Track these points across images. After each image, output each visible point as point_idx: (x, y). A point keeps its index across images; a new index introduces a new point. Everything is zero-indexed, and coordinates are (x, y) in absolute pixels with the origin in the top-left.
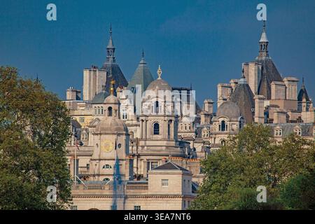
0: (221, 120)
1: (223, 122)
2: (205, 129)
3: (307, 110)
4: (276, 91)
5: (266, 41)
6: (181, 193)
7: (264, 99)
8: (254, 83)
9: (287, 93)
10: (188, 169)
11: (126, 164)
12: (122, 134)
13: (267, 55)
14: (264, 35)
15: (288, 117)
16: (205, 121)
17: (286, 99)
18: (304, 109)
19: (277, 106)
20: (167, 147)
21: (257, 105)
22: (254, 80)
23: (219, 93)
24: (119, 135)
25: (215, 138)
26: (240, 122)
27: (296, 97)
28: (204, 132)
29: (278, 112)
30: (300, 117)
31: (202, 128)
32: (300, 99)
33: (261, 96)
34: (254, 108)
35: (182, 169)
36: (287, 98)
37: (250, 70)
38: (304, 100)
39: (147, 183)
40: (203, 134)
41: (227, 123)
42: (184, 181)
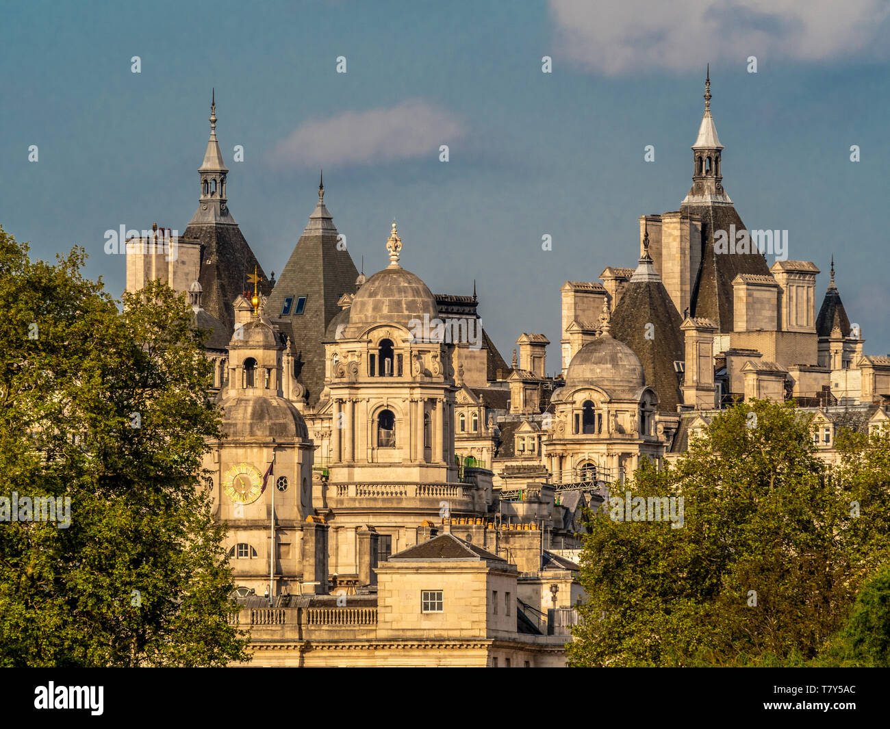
0: (581, 398)
1: (589, 405)
2: (526, 427)
3: (846, 364)
4: (750, 306)
5: (712, 144)
6: (484, 634)
7: (710, 330)
8: (677, 280)
9: (784, 311)
10: (502, 555)
11: (304, 541)
12: (291, 446)
13: (720, 190)
14: (706, 125)
15: (789, 385)
16: (526, 402)
17: (779, 330)
18: (837, 361)
19: (754, 354)
20: (422, 486)
21: (690, 351)
22: (677, 269)
23: (567, 313)
24: (280, 447)
25: (562, 458)
26: (642, 404)
27: (812, 324)
28: (524, 439)
29: (759, 373)
30: (826, 388)
31: (515, 425)
32: (823, 329)
33: (704, 322)
34: (682, 357)
35: (485, 556)
36: (784, 328)
37: (664, 240)
38: (836, 333)
39: (374, 603)
40: (518, 444)
41: (602, 409)
42: (493, 594)
